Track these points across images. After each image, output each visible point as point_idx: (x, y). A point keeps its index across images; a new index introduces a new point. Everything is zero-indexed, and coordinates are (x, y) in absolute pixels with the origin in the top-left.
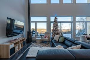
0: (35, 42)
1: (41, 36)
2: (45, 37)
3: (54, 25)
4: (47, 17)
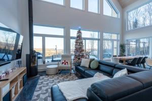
0: (45, 73)
1: (53, 61)
2: (63, 63)
3: (76, 42)
4: (64, 28)
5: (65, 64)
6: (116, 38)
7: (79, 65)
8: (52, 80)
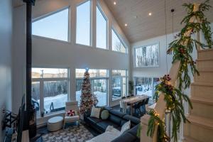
2: (69, 114)
4: (68, 68)
5: (72, 115)
6: (125, 75)
7: (89, 116)
8: (59, 138)
